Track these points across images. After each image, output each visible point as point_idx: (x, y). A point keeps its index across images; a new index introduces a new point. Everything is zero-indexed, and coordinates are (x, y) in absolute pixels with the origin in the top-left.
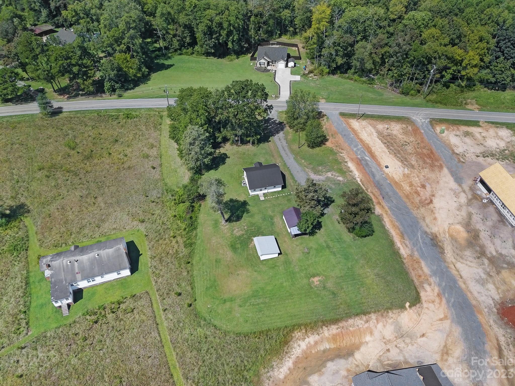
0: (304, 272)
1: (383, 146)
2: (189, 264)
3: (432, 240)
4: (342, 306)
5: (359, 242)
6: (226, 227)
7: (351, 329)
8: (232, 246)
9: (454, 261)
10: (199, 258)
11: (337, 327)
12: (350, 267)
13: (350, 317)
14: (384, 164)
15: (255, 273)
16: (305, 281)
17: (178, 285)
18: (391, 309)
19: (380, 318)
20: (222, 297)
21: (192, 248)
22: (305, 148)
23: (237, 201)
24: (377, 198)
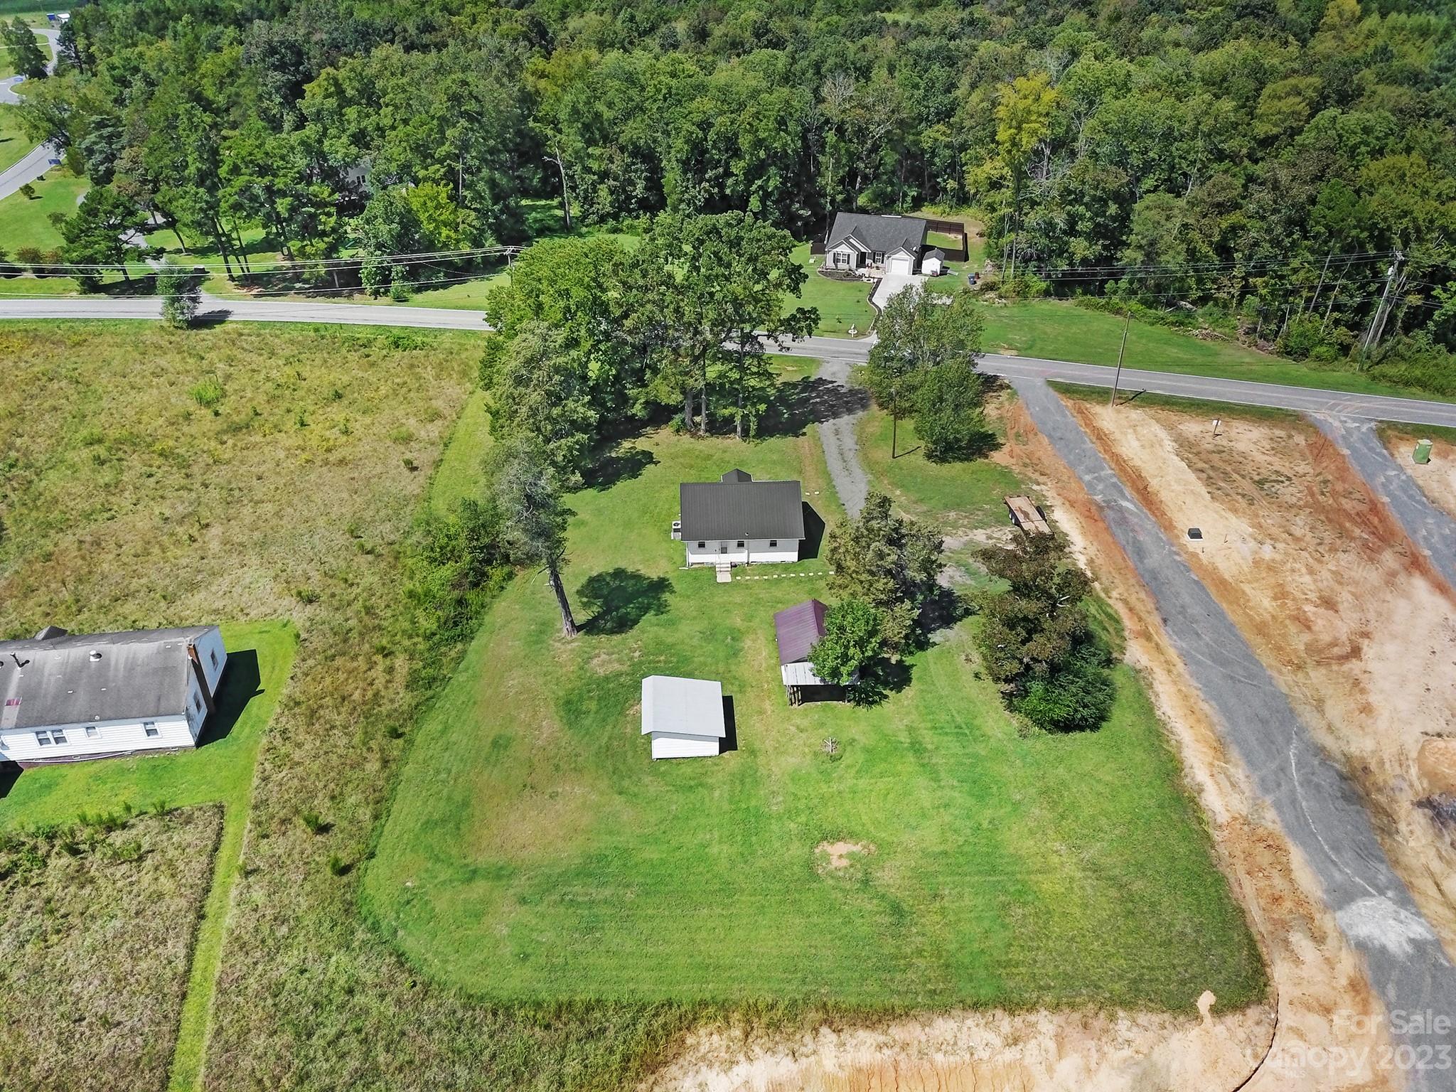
0: (803, 819)
1: (1191, 476)
2: (400, 741)
3: (1343, 778)
4: (921, 963)
5: (1039, 746)
6: (569, 647)
7: (939, 1057)
8: (568, 702)
9: (1436, 866)
10: (440, 727)
11: (882, 1038)
12: (985, 825)
13: (946, 1011)
14: (1184, 523)
15: (618, 799)
16: (797, 850)
17: (333, 798)
18: (1129, 1005)
19: (1074, 1033)
20: (469, 860)
21: (430, 693)
22: (919, 459)
23: (636, 577)
24: (1140, 619)
